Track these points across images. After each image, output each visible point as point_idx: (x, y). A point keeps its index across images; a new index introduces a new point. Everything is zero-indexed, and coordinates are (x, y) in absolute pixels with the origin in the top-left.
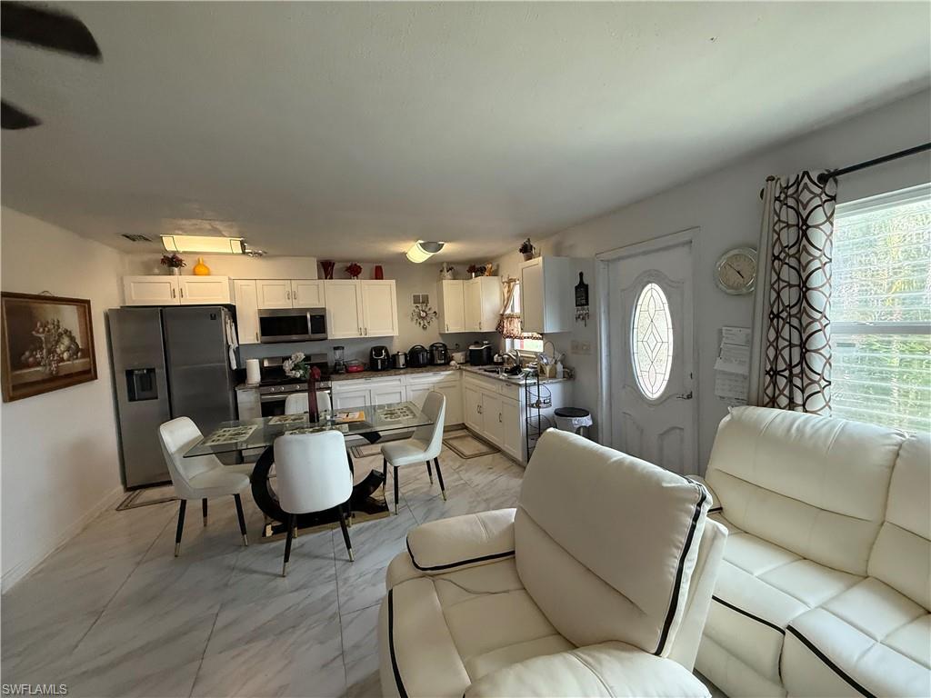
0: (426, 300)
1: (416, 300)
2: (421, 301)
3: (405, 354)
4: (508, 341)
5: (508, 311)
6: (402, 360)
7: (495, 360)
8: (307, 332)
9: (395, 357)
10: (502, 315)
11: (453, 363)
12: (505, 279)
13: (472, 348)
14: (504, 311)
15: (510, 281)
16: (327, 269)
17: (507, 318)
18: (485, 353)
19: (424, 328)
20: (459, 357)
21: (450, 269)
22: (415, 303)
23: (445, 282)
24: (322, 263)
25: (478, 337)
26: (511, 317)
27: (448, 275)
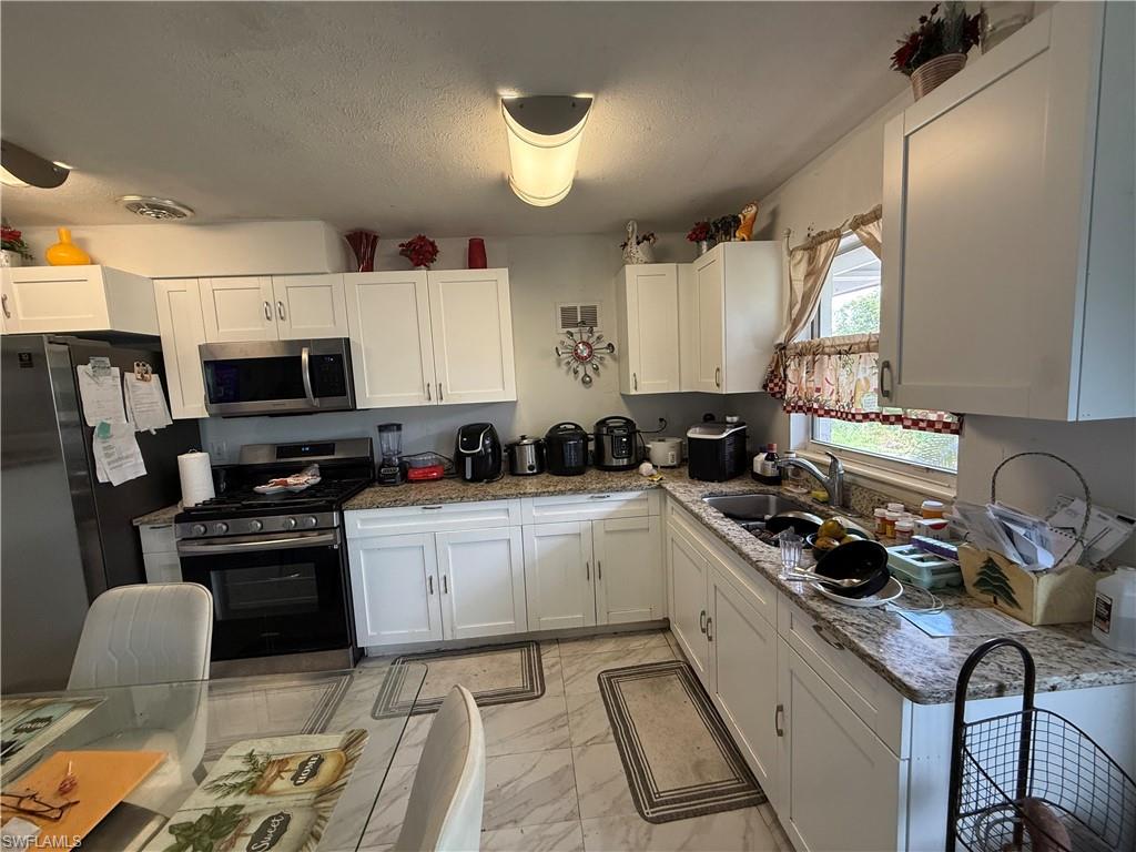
0: (589, 319)
1: (568, 317)
2: (580, 319)
3: (538, 445)
4: (797, 420)
5: (802, 337)
6: (529, 456)
7: (757, 468)
8: (303, 395)
9: (513, 447)
10: (782, 347)
11: (646, 467)
12: (798, 240)
13: (694, 433)
14: (791, 335)
15: (811, 246)
16: (360, 249)
17: (801, 354)
18: (729, 449)
19: (587, 382)
20: (663, 450)
21: (646, 238)
22: (564, 326)
23: (631, 271)
24: (348, 237)
25: (712, 408)
26: (814, 352)
27: (638, 251)
